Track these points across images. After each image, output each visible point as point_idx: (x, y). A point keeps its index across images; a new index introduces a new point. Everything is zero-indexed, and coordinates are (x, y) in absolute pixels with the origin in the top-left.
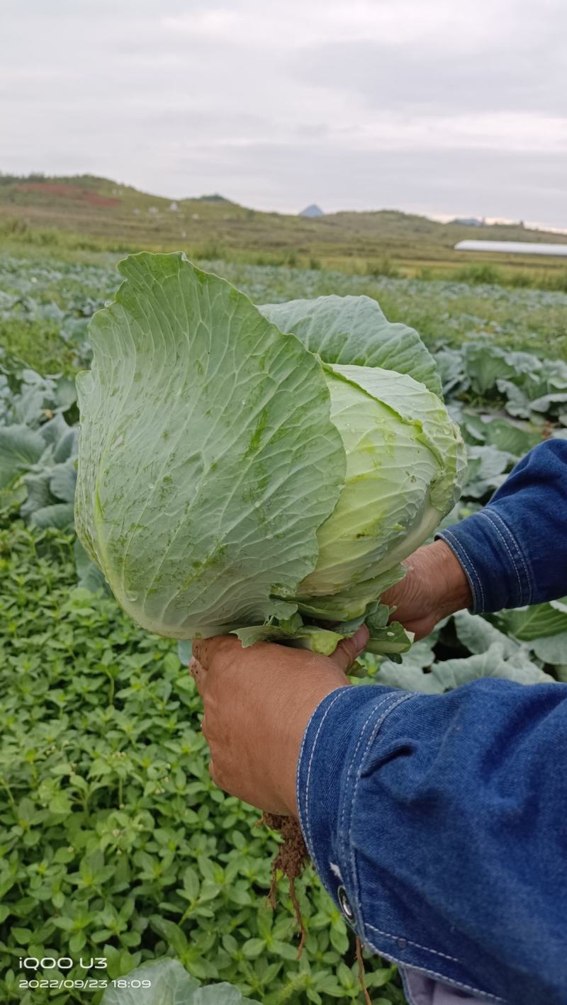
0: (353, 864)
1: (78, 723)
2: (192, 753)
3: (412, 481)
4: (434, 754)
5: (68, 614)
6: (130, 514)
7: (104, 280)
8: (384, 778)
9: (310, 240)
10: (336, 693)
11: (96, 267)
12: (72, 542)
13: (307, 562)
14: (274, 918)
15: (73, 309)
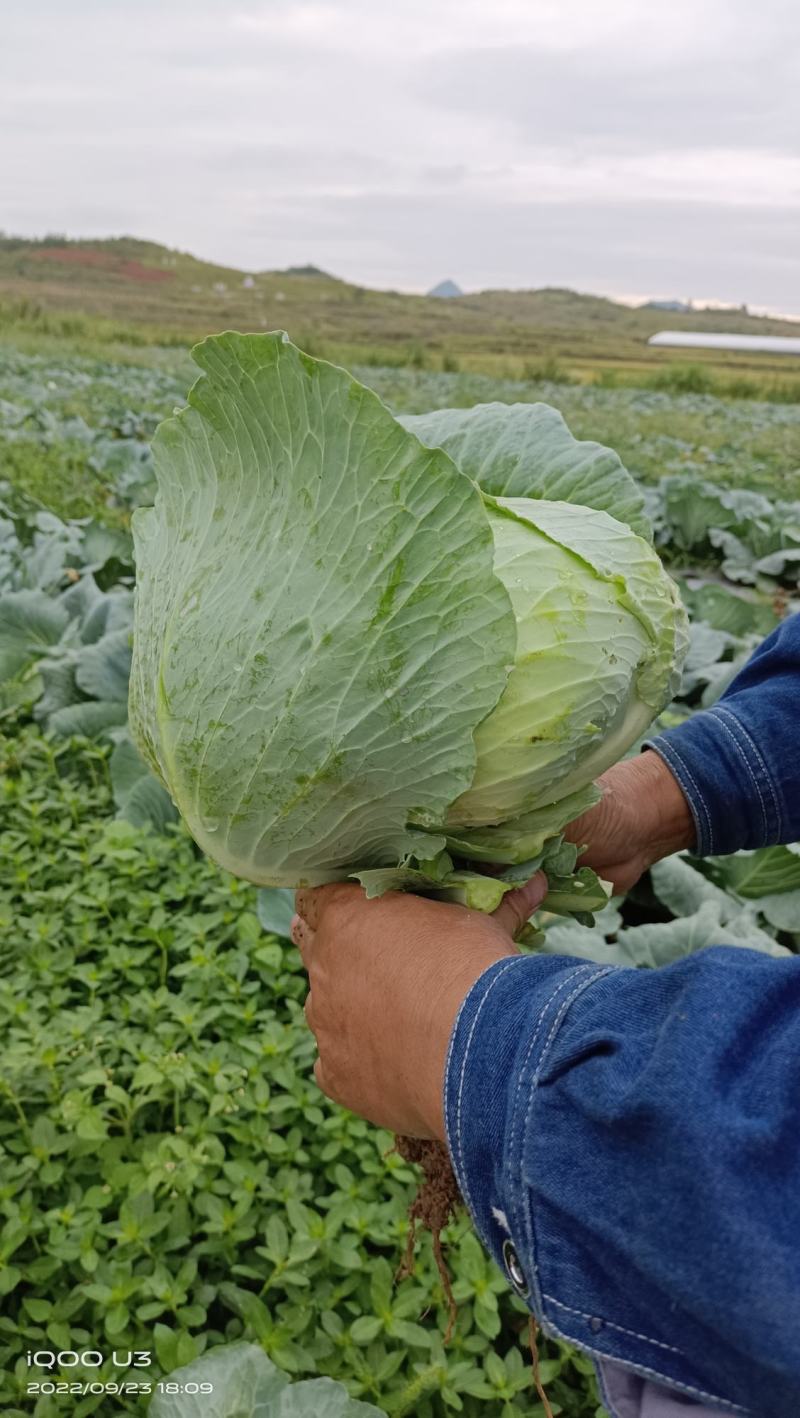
0: (527, 1209)
1: (116, 1011)
2: (279, 1054)
3: (611, 662)
4: (647, 1054)
5: (102, 857)
6: (207, 707)
7: (151, 385)
8: (573, 1087)
9: (443, 330)
10: (501, 965)
11: (139, 367)
12: (108, 756)
13: (459, 777)
14: (394, 1288)
15: (108, 427)
